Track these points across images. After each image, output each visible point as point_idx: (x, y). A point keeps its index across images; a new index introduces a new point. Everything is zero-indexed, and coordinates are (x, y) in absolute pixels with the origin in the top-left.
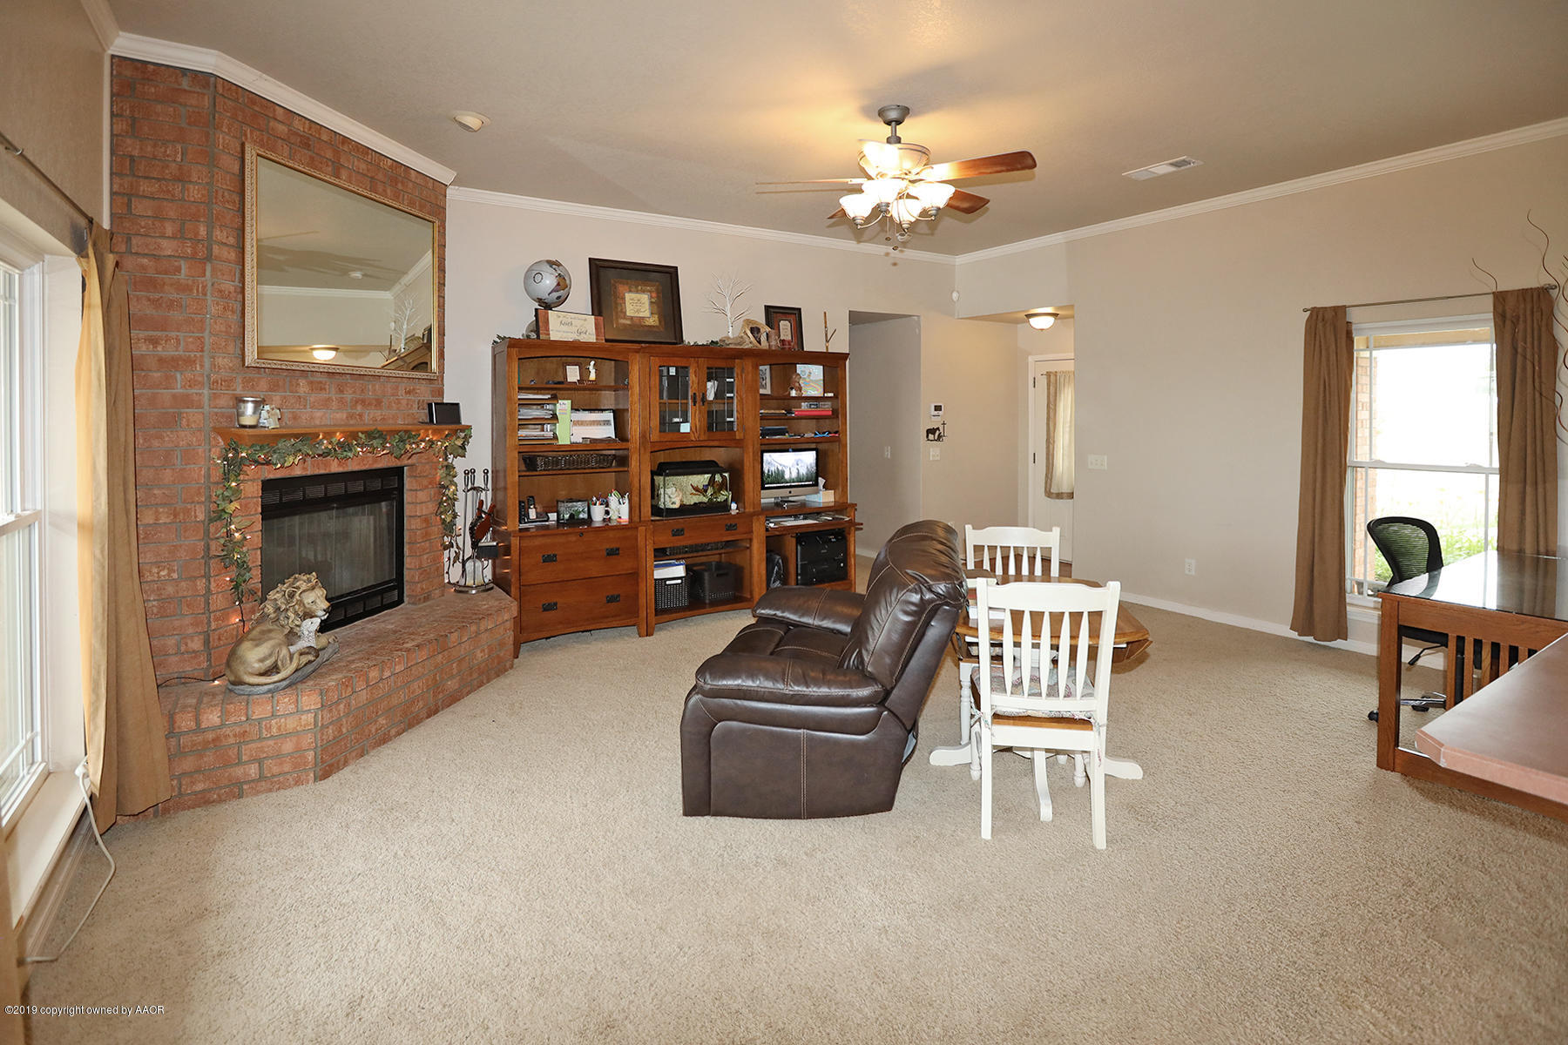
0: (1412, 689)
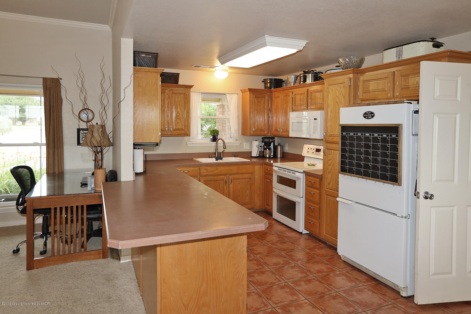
0: (22, 235)
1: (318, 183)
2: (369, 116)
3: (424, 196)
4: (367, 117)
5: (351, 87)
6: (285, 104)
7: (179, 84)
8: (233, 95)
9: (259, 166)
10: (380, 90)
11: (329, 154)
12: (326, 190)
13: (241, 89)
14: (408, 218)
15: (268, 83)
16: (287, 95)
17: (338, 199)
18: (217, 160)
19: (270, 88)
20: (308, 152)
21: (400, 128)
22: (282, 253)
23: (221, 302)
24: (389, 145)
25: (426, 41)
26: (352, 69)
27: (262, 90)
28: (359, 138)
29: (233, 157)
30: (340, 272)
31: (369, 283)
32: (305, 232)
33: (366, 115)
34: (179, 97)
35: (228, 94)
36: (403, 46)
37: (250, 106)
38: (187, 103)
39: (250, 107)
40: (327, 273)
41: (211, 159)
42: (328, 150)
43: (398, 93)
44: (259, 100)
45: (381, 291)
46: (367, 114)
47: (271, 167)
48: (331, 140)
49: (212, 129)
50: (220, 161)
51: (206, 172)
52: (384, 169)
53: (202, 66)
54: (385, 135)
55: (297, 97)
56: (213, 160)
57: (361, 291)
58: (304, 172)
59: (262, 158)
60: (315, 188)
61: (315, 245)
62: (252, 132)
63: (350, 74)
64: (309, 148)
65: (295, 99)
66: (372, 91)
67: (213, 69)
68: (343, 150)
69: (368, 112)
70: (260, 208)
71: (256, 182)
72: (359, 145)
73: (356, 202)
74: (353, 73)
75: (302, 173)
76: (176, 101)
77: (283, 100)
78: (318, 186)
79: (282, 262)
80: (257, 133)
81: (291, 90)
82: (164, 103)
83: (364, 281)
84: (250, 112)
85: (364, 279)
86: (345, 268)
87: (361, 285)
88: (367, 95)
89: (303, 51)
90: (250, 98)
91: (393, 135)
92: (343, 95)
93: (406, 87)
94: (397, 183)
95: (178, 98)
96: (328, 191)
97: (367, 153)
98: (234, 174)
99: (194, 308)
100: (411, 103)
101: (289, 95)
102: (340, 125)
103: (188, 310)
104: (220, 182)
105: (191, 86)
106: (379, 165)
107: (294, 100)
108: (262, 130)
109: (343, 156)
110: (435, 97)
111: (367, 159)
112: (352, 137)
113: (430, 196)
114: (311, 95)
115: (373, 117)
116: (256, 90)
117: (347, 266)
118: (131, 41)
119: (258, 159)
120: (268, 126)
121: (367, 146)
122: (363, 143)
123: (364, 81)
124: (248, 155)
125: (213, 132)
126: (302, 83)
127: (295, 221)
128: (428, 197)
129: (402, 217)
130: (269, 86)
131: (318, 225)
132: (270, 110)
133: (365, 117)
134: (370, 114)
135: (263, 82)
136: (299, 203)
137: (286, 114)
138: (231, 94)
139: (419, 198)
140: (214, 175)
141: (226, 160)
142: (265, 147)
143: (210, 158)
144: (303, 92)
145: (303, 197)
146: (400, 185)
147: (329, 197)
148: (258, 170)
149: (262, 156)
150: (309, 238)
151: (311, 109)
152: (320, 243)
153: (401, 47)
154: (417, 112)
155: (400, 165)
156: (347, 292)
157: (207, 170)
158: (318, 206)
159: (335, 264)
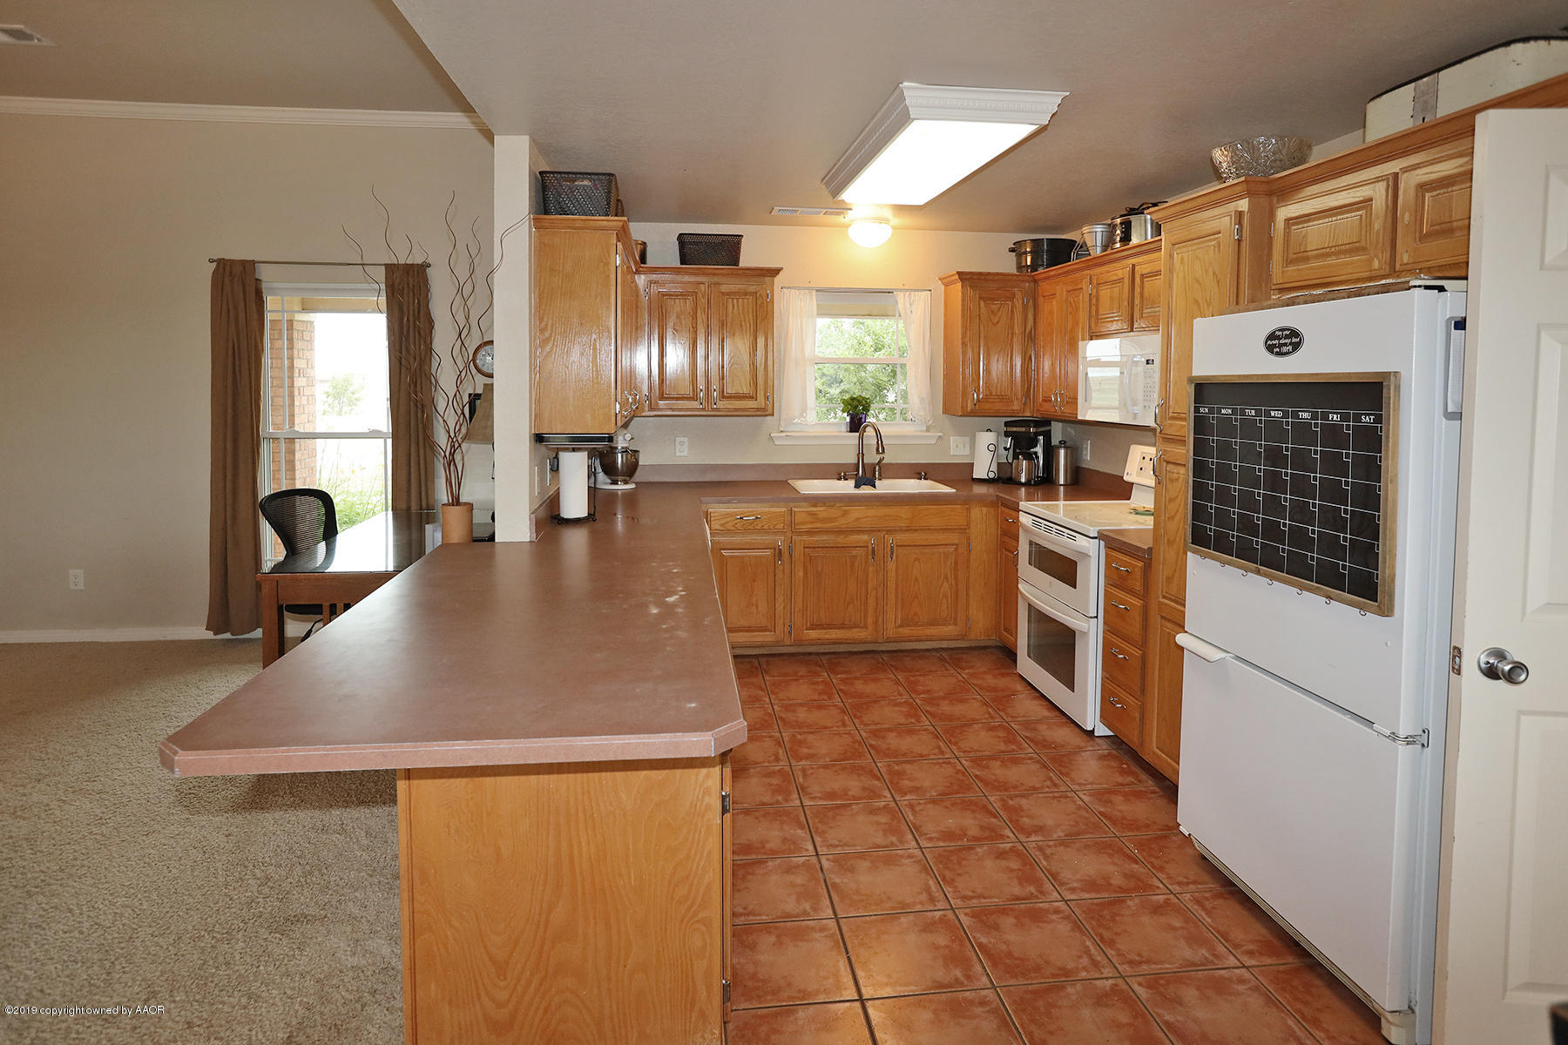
1: (1138, 574)
2: (1285, 344)
3: (1483, 666)
4: (1278, 350)
5: (1243, 244)
6: (1070, 316)
7: (740, 265)
8: (916, 293)
9: (985, 510)
10: (1343, 247)
11: (1172, 481)
12: (1162, 600)
13: (943, 275)
14: (1423, 745)
15: (1026, 253)
16: (1075, 287)
17: (1181, 639)
18: (857, 486)
19: (1034, 267)
20: (1141, 469)
21: (1389, 386)
22: (992, 799)
23: (625, 966)
24: (1348, 454)
25: (1536, 38)
26: (1243, 179)
27: (1008, 275)
28: (1249, 427)
29: (914, 478)
30: (1172, 896)
31: (1269, 961)
32: (1102, 730)
33: (1274, 342)
34: (738, 302)
35: (901, 290)
36: (1441, 73)
37: (962, 324)
38: (763, 320)
39: (963, 327)
40: (1122, 892)
41: (842, 482)
42: (1170, 467)
43: (1409, 256)
44: (993, 307)
45: (1306, 1003)
46: (1278, 338)
47: (1014, 513)
48: (1178, 431)
49: (847, 397)
50: (866, 490)
51: (812, 523)
52: (1330, 546)
53: (800, 209)
54: (1335, 416)
55: (1102, 293)
56: (847, 487)
57: (1220, 987)
58: (1101, 536)
59: (1004, 483)
60: (1132, 592)
61: (1120, 779)
62: (969, 405)
63: (1240, 198)
64: (1144, 458)
65: (1097, 300)
66: (1314, 252)
67: (840, 219)
68: (1199, 469)
69: (1280, 330)
70: (988, 636)
71: (973, 557)
72: (1249, 453)
73: (1238, 658)
74: (1250, 194)
75: (1096, 538)
76: (730, 314)
77: (1064, 305)
78: (1138, 586)
79: (974, 831)
80: (987, 406)
81: (1088, 272)
82: (694, 321)
83: (1251, 947)
84: (963, 343)
85: (1252, 941)
86: (1194, 882)
87: (1232, 961)
88: (1298, 270)
89: (1049, 128)
90: (963, 300)
91: (1366, 415)
92: (1214, 273)
93: (1438, 227)
94: (1376, 601)
95: (736, 307)
96: (1166, 605)
97: (1274, 482)
98: (901, 530)
99: (528, 973)
100: (1441, 289)
101: (1081, 288)
102: (1191, 379)
103: (505, 979)
104: (854, 553)
105: (775, 272)
106: (1314, 530)
107: (1094, 301)
108: (1002, 398)
109: (1199, 491)
110: (1548, 260)
111: (1273, 505)
112: (1226, 421)
113: (1507, 668)
114: (1142, 282)
115: (1296, 346)
116: (982, 277)
117: (1206, 877)
118: (524, 141)
119: (991, 485)
120: (1023, 386)
121: (1275, 457)
122: (1261, 444)
123: (1288, 221)
124: (959, 474)
125: (850, 405)
126: (1118, 245)
127: (1073, 691)
128: (1501, 670)
129: (1394, 737)
130: (1029, 263)
131: (1137, 715)
132: (1031, 338)
133: (1270, 349)
134: (1287, 337)
135: (1012, 250)
136: (1085, 634)
137: (1072, 349)
138: (911, 290)
139: (1459, 674)
140: (839, 532)
141: (885, 487)
142: (1018, 451)
143: (839, 479)
144: (1120, 273)
145: (1097, 617)
146: (1386, 610)
147: (1169, 625)
148: (981, 521)
149: (1005, 478)
150: (1114, 752)
151: (1143, 330)
152: (1144, 776)
153: (1432, 76)
154: (1461, 325)
155: (1385, 535)
156: (1162, 982)
157: (815, 514)
158: (1138, 653)
159: (1165, 864)
